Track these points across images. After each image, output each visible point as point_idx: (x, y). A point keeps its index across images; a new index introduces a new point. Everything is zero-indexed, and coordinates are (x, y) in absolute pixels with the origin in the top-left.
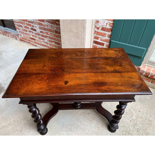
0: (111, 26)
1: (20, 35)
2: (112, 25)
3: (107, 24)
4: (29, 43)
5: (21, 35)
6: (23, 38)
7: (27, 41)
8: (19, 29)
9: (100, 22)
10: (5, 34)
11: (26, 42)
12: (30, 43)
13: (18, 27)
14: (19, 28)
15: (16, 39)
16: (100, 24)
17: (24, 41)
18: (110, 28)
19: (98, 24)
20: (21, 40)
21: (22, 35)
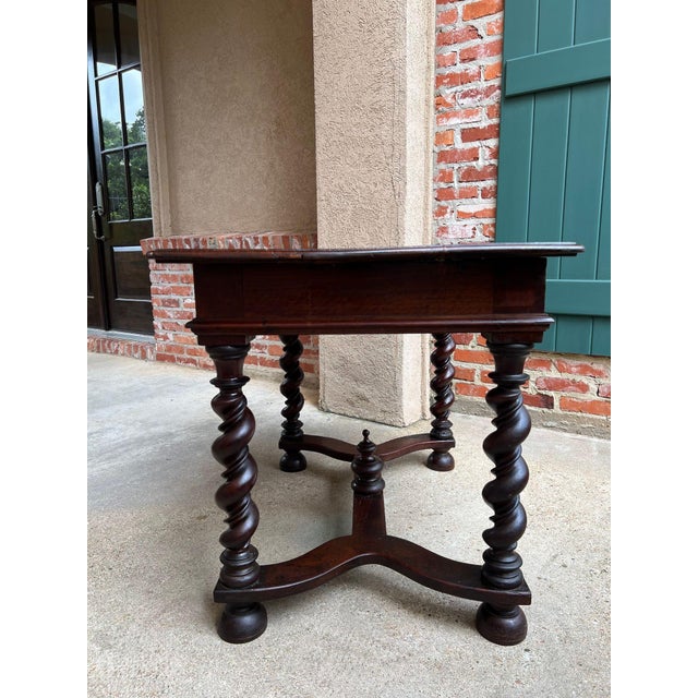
0: (490, 232)
1: (162, 336)
2: (492, 229)
3: (474, 229)
4: (188, 361)
5: (166, 338)
6: (169, 348)
7: (186, 356)
8: (163, 315)
9: (450, 230)
10: (104, 346)
11: (180, 360)
12: (194, 362)
13: (162, 308)
14: (166, 309)
15: (144, 357)
16: (451, 236)
17: (172, 360)
18: (487, 239)
19: (445, 235)
20: (161, 358)
21: (170, 336)
